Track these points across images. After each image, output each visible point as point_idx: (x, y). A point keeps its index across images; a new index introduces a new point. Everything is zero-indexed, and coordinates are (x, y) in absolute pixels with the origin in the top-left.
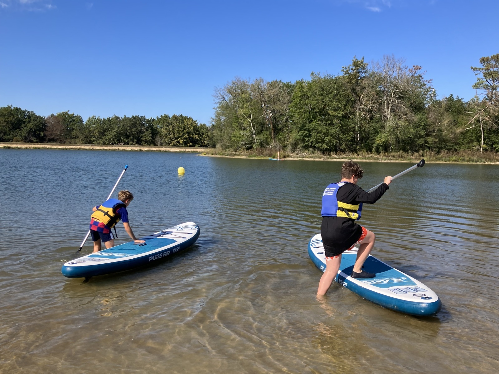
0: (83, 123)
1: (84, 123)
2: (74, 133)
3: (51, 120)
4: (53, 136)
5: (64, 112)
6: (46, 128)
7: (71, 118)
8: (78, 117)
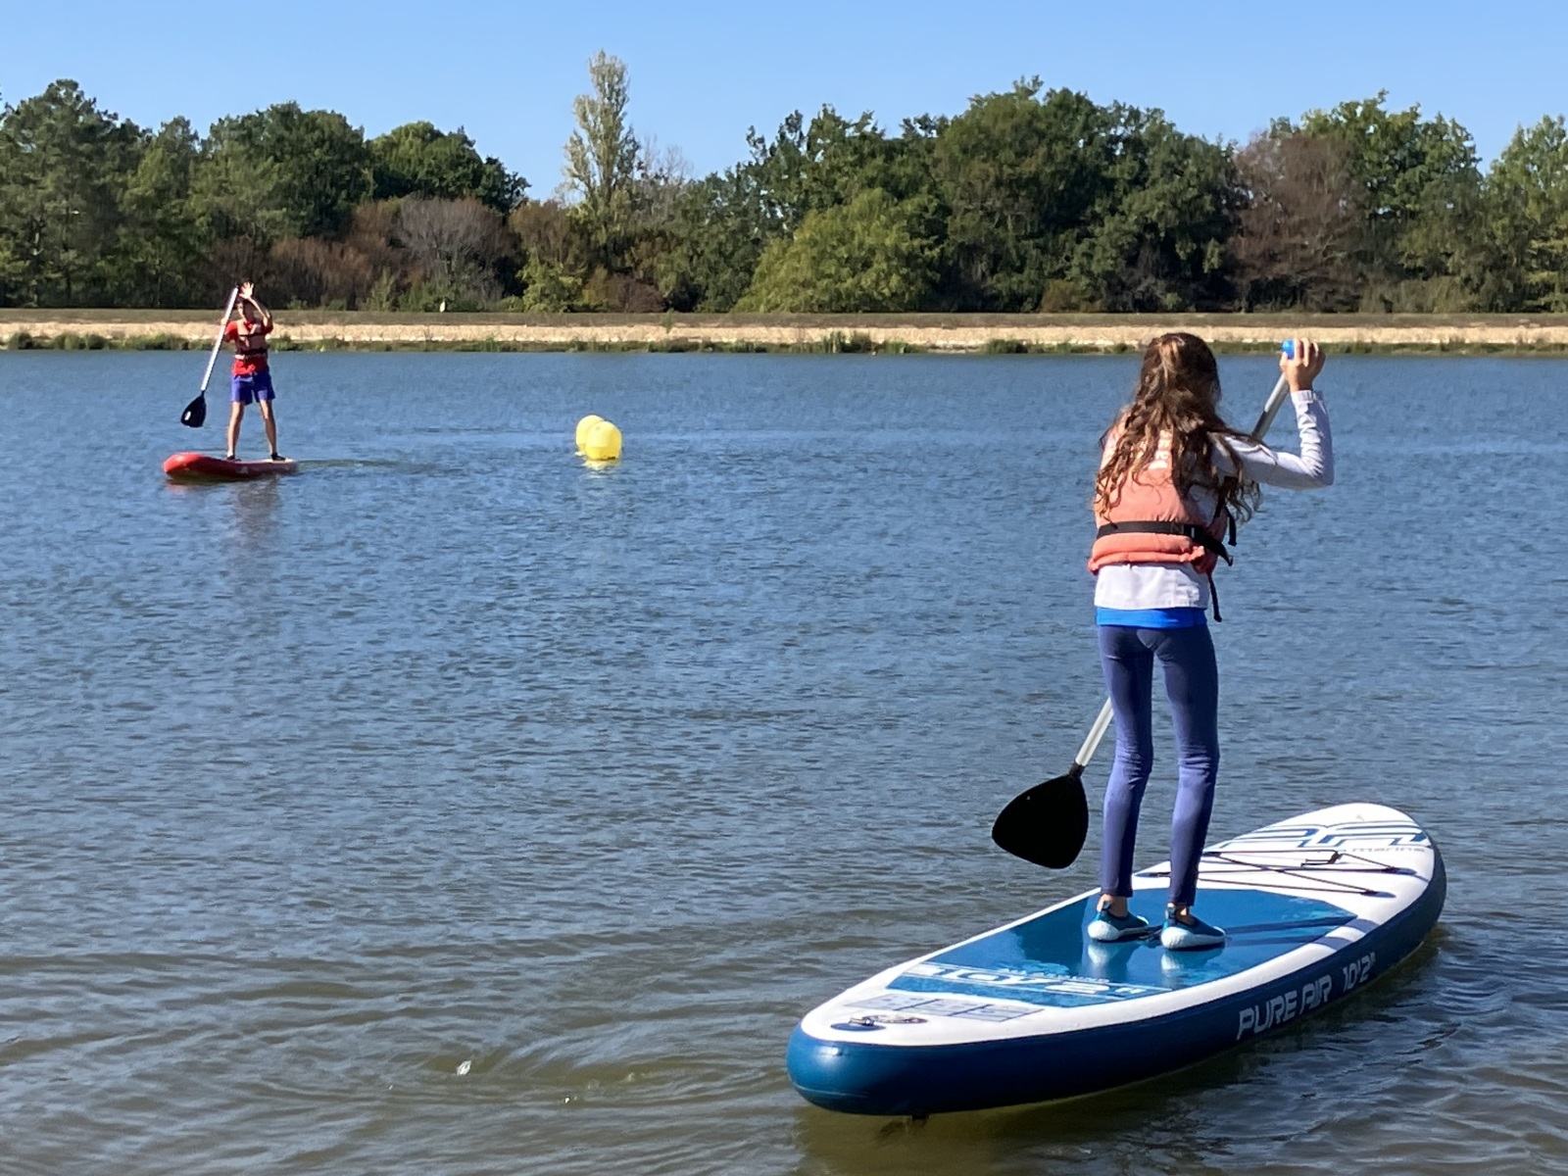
0: (1475, 170)
1: (1484, 169)
2: (1414, 244)
3: (1270, 165)
4: (1282, 268)
5: (1357, 104)
6: (1242, 214)
7: (1397, 137)
8: (1437, 130)
